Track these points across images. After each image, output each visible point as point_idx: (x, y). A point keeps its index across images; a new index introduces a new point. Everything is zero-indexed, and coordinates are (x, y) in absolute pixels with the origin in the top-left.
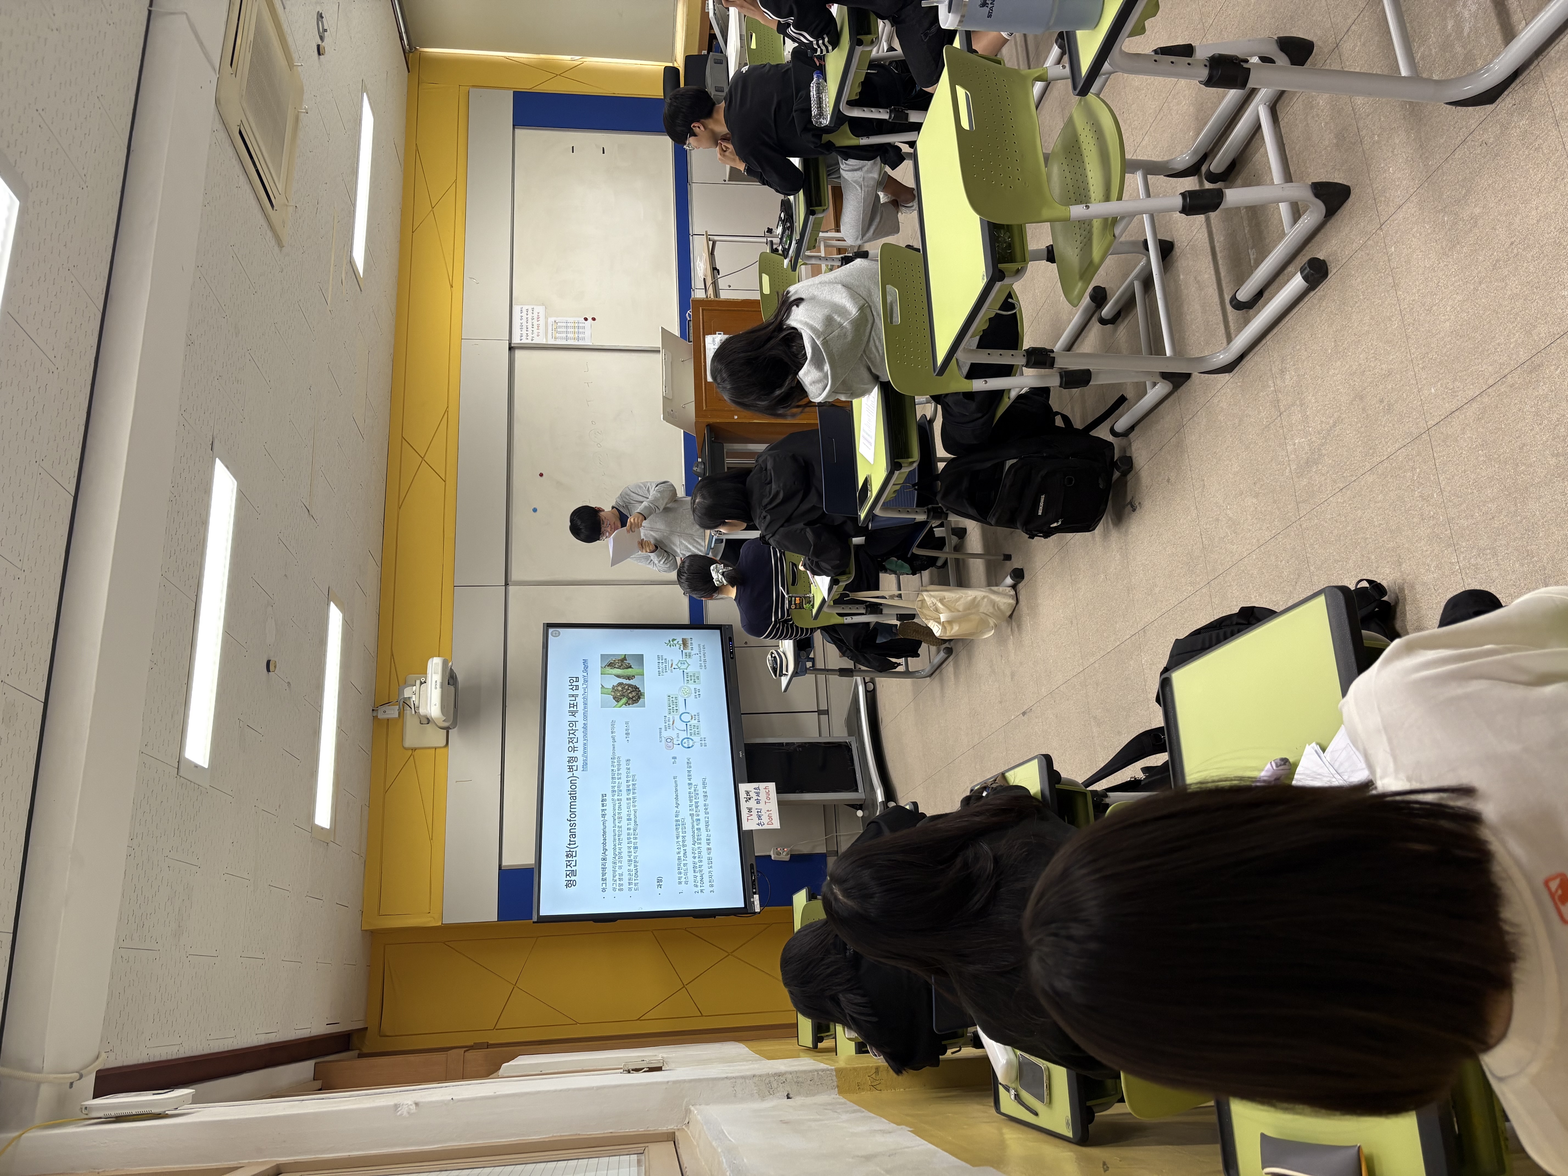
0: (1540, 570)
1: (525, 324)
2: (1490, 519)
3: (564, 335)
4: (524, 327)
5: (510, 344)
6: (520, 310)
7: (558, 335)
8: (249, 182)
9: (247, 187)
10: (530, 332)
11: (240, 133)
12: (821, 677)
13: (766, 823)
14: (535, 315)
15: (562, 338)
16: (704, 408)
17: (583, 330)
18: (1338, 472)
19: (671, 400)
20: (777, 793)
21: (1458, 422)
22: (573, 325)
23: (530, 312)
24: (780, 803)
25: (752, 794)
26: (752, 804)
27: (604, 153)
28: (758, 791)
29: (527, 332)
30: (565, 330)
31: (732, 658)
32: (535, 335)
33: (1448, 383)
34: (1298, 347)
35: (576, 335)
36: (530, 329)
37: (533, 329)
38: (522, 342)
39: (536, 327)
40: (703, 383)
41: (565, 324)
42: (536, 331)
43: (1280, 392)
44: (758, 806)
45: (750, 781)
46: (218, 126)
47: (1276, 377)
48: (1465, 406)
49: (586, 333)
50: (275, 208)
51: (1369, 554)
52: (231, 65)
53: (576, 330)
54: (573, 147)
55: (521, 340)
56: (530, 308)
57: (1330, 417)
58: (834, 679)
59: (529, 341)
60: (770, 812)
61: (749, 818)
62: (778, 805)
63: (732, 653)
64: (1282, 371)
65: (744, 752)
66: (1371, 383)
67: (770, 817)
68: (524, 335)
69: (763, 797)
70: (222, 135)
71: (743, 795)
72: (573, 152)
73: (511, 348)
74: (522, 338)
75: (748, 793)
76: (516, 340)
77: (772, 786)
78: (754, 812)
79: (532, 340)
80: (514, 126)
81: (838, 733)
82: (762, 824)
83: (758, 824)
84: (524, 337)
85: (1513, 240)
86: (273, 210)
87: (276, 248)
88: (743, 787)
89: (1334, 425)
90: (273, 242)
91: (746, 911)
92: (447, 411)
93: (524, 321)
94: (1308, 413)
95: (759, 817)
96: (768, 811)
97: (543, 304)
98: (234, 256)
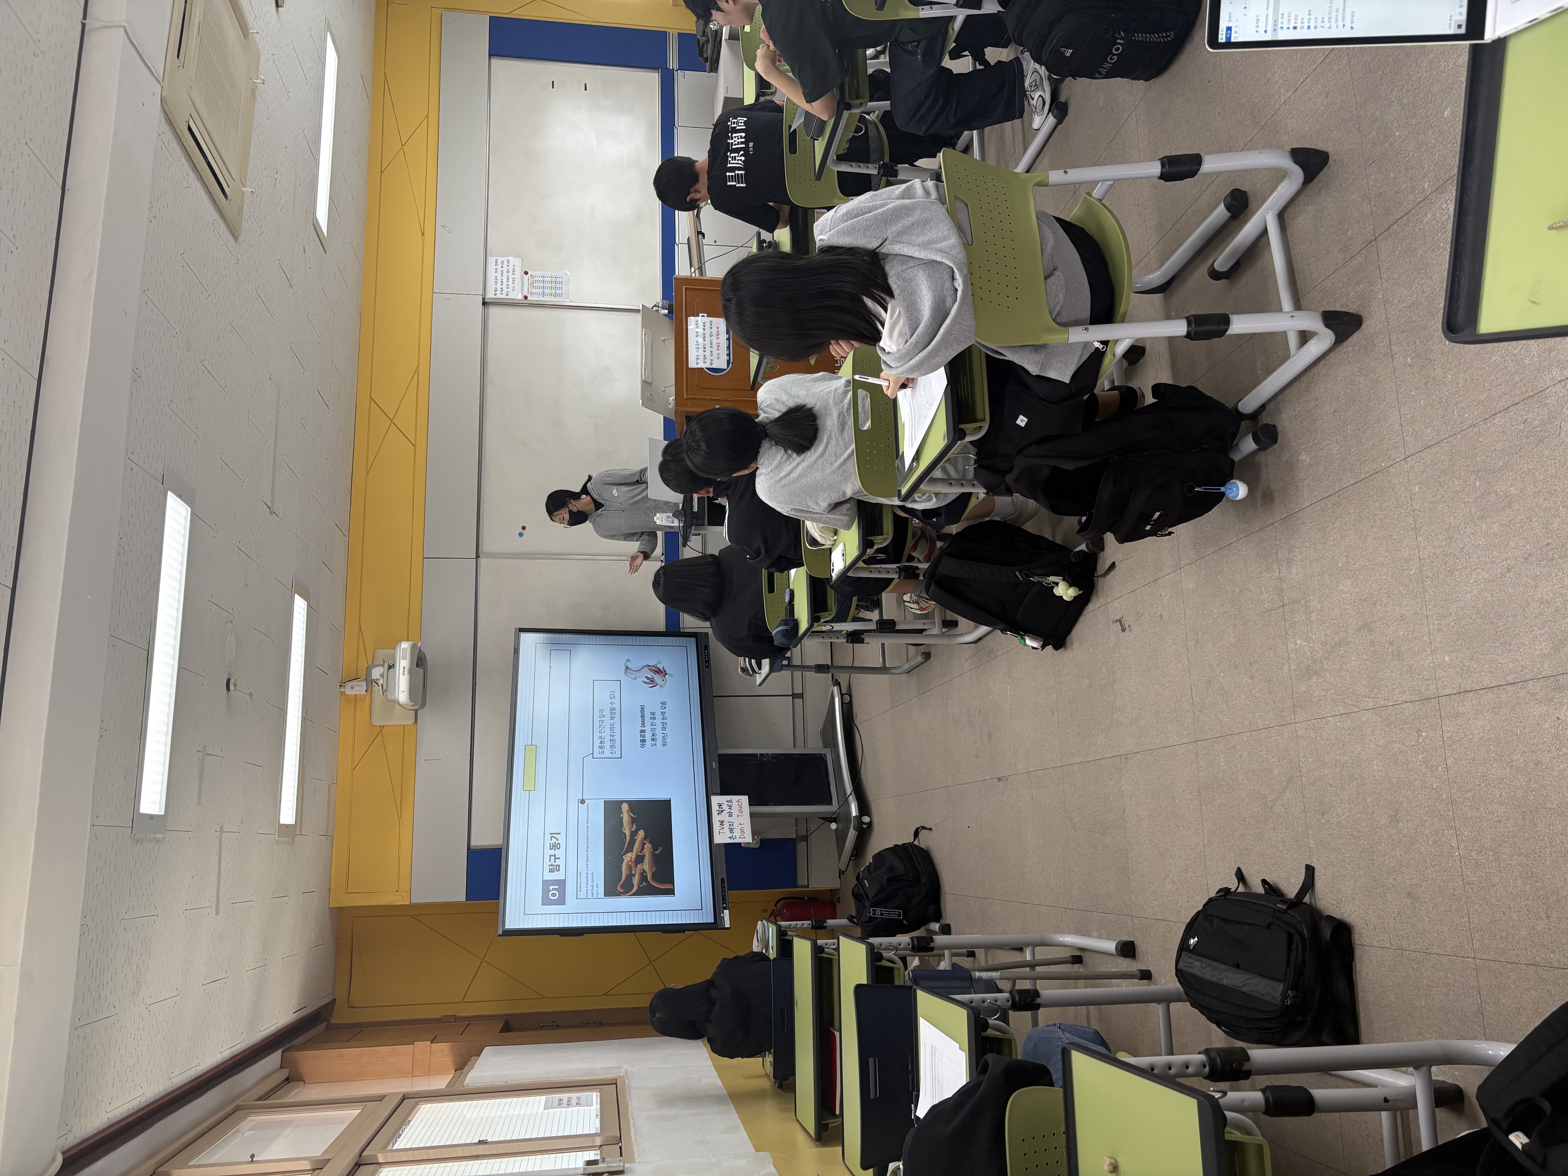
0: (1543, 898)
1: (499, 278)
2: (1496, 821)
3: (541, 291)
4: (499, 281)
5: (484, 299)
6: (495, 261)
7: (534, 290)
8: (200, 177)
9: (197, 185)
10: (504, 287)
11: (190, 129)
12: (798, 674)
13: (738, 837)
14: (511, 268)
15: (538, 294)
16: (685, 397)
17: (561, 286)
18: (1339, 694)
19: (650, 384)
20: (750, 805)
21: (1470, 704)
22: (550, 279)
23: (505, 263)
24: (752, 815)
25: (725, 807)
26: (724, 816)
27: (586, 90)
28: (731, 804)
29: (502, 287)
30: (541, 285)
31: (707, 667)
32: (510, 290)
33: (1464, 659)
34: (1307, 544)
35: (553, 291)
36: (505, 283)
37: (508, 283)
38: (496, 297)
39: (511, 280)
40: (685, 370)
41: (541, 279)
42: (511, 285)
43: (1285, 582)
44: (731, 819)
45: (724, 792)
46: (165, 127)
47: (1282, 565)
48: (1480, 691)
49: (563, 289)
50: (229, 198)
51: (1365, 794)
52: (178, 57)
53: (554, 285)
54: (553, 82)
55: (495, 295)
56: (505, 259)
57: (1336, 634)
58: (810, 675)
59: (504, 296)
60: (742, 826)
61: (721, 831)
62: (751, 817)
63: (707, 661)
64: (1289, 562)
65: (717, 762)
66: (1381, 619)
67: (742, 831)
68: (499, 289)
69: (735, 810)
70: (169, 136)
71: (715, 808)
72: (553, 88)
73: (484, 303)
74: (497, 292)
75: (720, 805)
76: (490, 295)
77: (745, 799)
78: (726, 826)
79: (507, 295)
80: (490, 55)
81: (814, 746)
82: (734, 837)
83: (730, 838)
84: (498, 292)
85: (1550, 541)
86: (227, 200)
87: (231, 239)
88: (716, 800)
89: (1340, 644)
90: (228, 233)
91: (716, 925)
92: (417, 370)
93: (499, 274)
94: (1312, 619)
95: (731, 830)
96: (740, 824)
97: (519, 256)
98: (185, 265)
